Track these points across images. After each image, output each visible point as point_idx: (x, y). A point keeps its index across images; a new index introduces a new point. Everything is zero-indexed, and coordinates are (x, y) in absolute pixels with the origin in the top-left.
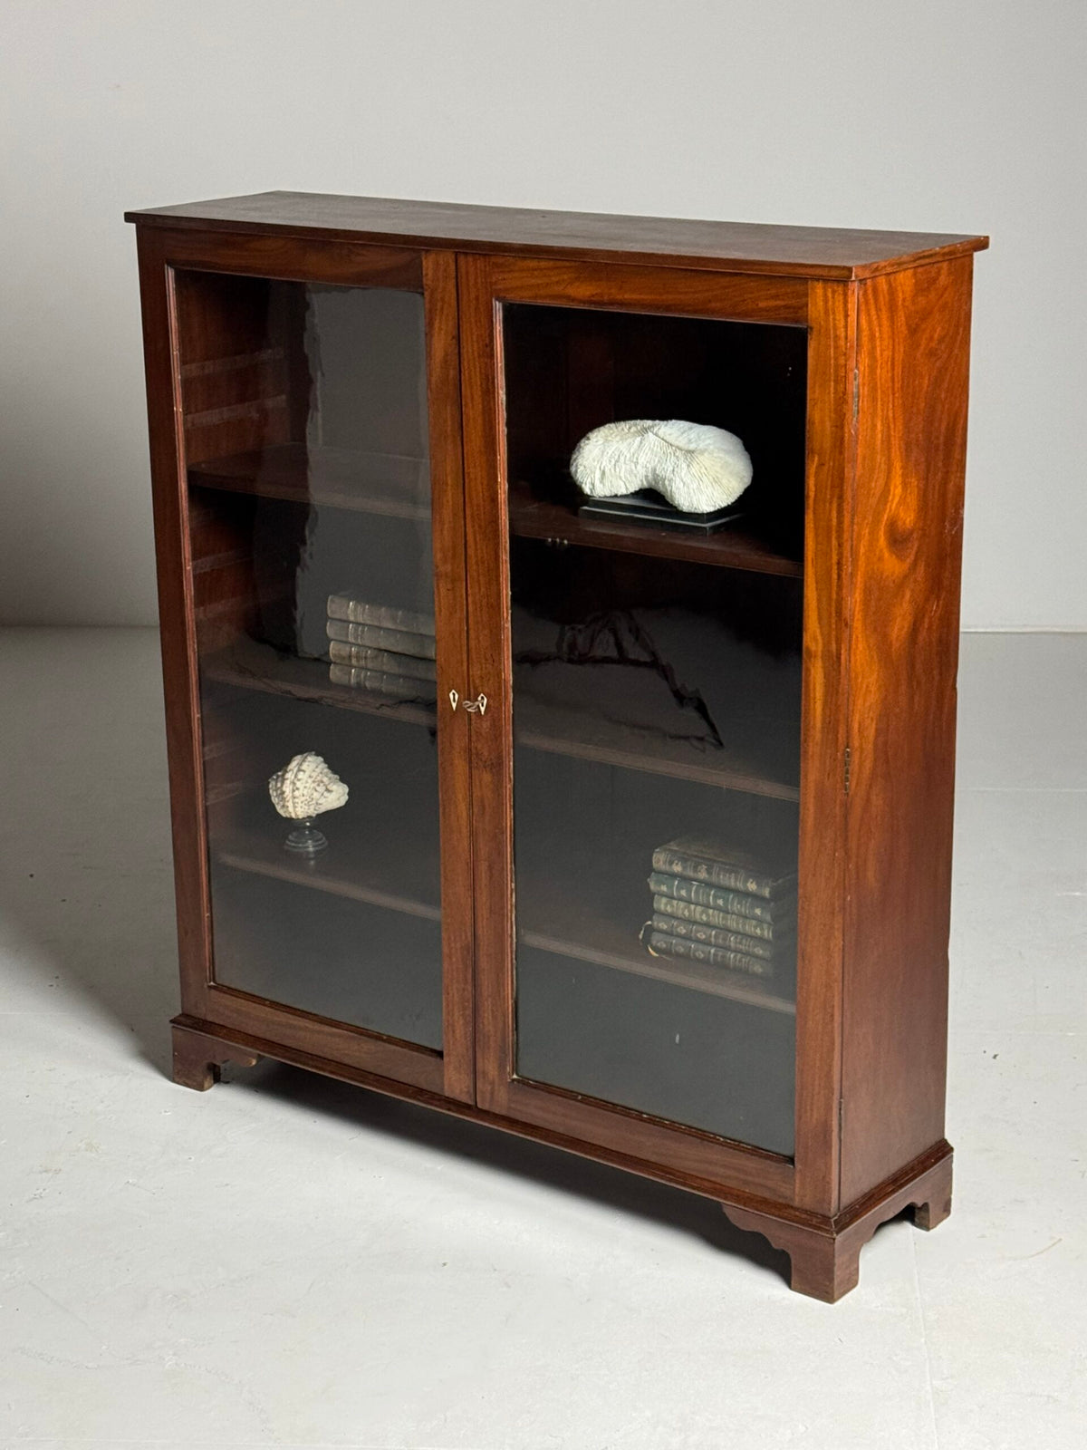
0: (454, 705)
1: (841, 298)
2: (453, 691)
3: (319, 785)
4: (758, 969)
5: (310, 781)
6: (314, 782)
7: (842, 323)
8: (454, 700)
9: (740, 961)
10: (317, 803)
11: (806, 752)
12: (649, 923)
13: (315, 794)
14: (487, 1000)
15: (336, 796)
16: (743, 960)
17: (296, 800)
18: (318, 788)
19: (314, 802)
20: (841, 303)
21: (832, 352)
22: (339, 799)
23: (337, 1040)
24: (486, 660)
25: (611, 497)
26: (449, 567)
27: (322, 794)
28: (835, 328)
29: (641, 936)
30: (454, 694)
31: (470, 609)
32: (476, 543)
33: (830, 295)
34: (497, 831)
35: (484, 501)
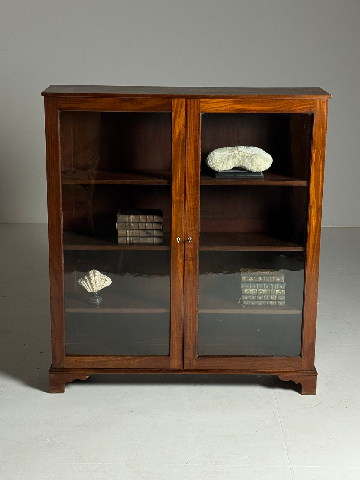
0: (178, 242)
1: (326, 104)
2: (178, 237)
3: (102, 280)
4: (281, 304)
5: (99, 278)
6: (100, 279)
7: (326, 111)
8: (178, 240)
9: (275, 303)
10: (103, 285)
11: (310, 235)
12: (241, 298)
13: (102, 283)
14: (189, 334)
15: (108, 282)
16: (276, 302)
17: (97, 286)
18: (102, 281)
19: (102, 285)
20: (326, 105)
21: (322, 120)
22: (109, 283)
23: (124, 361)
24: (192, 225)
25: (225, 170)
26: (178, 198)
27: (104, 282)
28: (323, 112)
29: (239, 303)
30: (178, 239)
31: (187, 210)
32: (189, 189)
33: (322, 104)
34: (194, 279)
35: (193, 175)
